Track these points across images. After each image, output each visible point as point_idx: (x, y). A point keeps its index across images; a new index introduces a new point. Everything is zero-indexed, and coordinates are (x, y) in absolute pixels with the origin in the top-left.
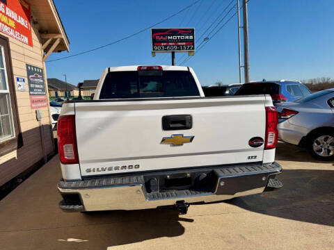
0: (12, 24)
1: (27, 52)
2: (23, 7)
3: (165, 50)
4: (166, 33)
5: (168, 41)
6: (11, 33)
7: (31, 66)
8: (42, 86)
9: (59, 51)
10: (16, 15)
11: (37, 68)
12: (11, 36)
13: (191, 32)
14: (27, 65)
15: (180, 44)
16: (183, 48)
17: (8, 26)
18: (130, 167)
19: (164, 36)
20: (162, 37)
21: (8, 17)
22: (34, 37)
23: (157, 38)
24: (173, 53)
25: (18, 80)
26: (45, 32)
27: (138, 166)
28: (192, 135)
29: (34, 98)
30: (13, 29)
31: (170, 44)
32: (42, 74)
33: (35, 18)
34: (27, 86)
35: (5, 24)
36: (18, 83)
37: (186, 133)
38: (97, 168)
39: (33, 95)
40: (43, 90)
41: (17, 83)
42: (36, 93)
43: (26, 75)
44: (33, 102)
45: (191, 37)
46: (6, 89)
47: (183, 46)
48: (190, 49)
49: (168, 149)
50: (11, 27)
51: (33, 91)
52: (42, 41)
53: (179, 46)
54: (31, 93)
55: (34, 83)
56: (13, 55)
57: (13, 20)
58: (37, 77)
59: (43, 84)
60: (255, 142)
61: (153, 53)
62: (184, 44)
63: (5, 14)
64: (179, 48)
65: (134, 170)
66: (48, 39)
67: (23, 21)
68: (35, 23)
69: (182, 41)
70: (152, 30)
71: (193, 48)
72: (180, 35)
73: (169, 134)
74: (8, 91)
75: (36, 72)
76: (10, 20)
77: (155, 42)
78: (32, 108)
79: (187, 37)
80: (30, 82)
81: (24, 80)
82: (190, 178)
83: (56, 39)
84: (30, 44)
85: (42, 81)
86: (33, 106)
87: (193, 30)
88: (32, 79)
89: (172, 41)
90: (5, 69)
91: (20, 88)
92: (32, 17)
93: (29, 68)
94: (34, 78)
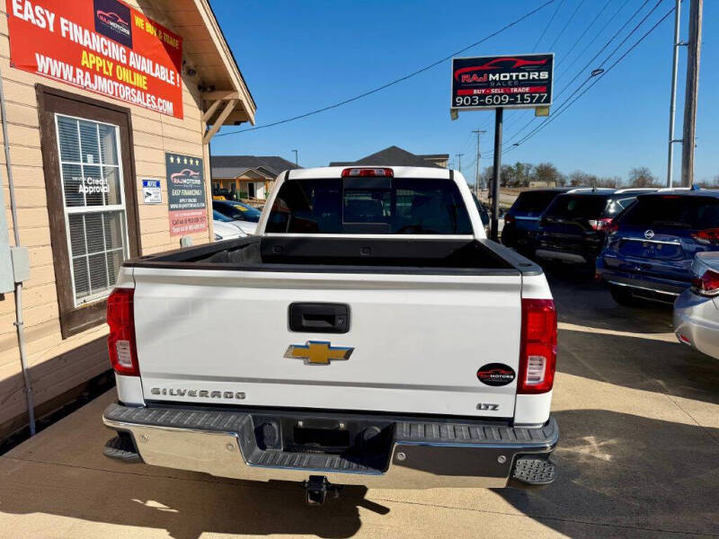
0: (140, 81)
1: (169, 131)
2: (167, 46)
3: (480, 104)
4: (486, 67)
5: (488, 85)
6: (138, 99)
7: (175, 156)
8: (197, 193)
9: (237, 123)
10: (150, 63)
11: (188, 158)
12: (138, 105)
13: (545, 63)
14: (168, 155)
15: (515, 90)
16: (522, 99)
17: (131, 86)
18: (229, 395)
19: (480, 74)
20: (475, 77)
21: (133, 70)
22: (188, 99)
23: (465, 78)
24: (499, 113)
25: (145, 183)
26: (210, 87)
27: (241, 395)
28: (350, 346)
29: (177, 215)
30: (141, 90)
31: (493, 91)
32: (200, 169)
33: (190, 64)
34: (166, 194)
35: (125, 84)
36: (146, 190)
37: (336, 340)
38: (171, 390)
39: (176, 209)
40: (201, 199)
41: (141, 191)
42: (185, 206)
43: (164, 173)
44: (175, 223)
45: (544, 75)
46: (119, 202)
47: (522, 94)
48: (538, 101)
49: (299, 368)
50: (137, 88)
51: (178, 202)
52: (204, 107)
53: (513, 95)
54: (172, 206)
55: (181, 187)
56: (137, 139)
57: (143, 73)
58: (187, 176)
59: (201, 187)
60: (492, 374)
61: (455, 113)
62: (527, 89)
63: (127, 66)
64: (514, 100)
65: (234, 401)
66: (215, 101)
67: (163, 73)
68: (190, 72)
69: (521, 84)
70: (455, 61)
71: (548, 100)
72: (519, 70)
73: (303, 338)
74: (123, 206)
75: (188, 166)
76: (137, 76)
77: (459, 88)
78: (172, 234)
79: (534, 75)
80: (171, 186)
81: (158, 184)
82: (345, 433)
83: (228, 101)
84: (178, 113)
85: (198, 182)
86: (176, 230)
87: (549, 58)
88: (176, 181)
89: (497, 84)
90: (120, 166)
91: (148, 200)
92: (185, 62)
93: (172, 159)
94: (180, 178)
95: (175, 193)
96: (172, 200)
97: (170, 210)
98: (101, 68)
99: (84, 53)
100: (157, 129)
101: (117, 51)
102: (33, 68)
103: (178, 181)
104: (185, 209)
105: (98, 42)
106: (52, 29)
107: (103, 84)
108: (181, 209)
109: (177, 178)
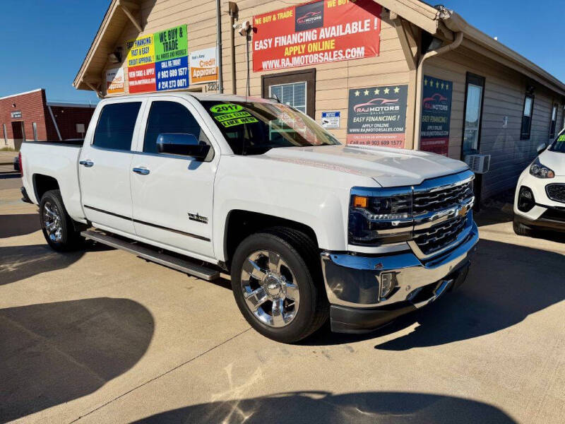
0: (328, 45)
6: (325, 58)
7: (362, 90)
10: (339, 28)
12: (324, 63)
14: (351, 91)
17: (319, 52)
21: (323, 40)
25: (324, 115)
29: (356, 137)
30: (328, 51)
32: (398, 96)
34: (346, 121)
35: (314, 53)
36: (324, 119)
39: (353, 133)
42: (368, 130)
43: (345, 104)
44: (353, 143)
50: (325, 51)
51: (360, 127)
54: (351, 130)
57: (332, 38)
63: (317, 41)
67: (355, 27)
75: (381, 95)
76: (325, 43)
80: (352, 114)
81: (337, 114)
85: (397, 108)
88: (360, 110)
90: (306, 105)
93: (357, 94)
94: (366, 107)
95: (356, 120)
96: (351, 125)
97: (349, 133)
98: (297, 52)
99: (287, 49)
100: (344, 73)
101: (309, 35)
102: (261, 69)
103: (363, 110)
104: (368, 133)
105: (296, 38)
106: (270, 46)
107: (297, 61)
108: (364, 133)
109: (361, 107)
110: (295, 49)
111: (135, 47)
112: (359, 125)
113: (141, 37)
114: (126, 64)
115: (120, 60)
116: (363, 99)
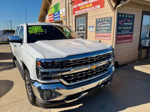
0: (91, 5)
1: (97, 13)
6: (90, 9)
11: (105, 18)
29: (98, 34)
30: (91, 7)
34: (95, 29)
35: (87, 8)
36: (90, 28)
39: (98, 33)
40: (109, 30)
43: (95, 24)
55: (101, 27)
57: (91, 3)
58: (103, 24)
63: (87, 4)
74: (85, 32)
80: (97, 27)
81: (93, 27)
85: (109, 25)
86: (97, 38)
90: (85, 24)
91: (90, 31)
93: (98, 20)
94: (100, 25)
95: (98, 29)
96: (97, 30)
97: (96, 33)
99: (81, 7)
102: (75, 14)
105: (83, 4)
106: (77, 7)
107: (83, 11)
108: (100, 33)
109: (99, 25)
110: (83, 7)
111: (50, 10)
112: (98, 30)
113: (51, 7)
114: (48, 14)
115: (47, 13)
116: (100, 22)
